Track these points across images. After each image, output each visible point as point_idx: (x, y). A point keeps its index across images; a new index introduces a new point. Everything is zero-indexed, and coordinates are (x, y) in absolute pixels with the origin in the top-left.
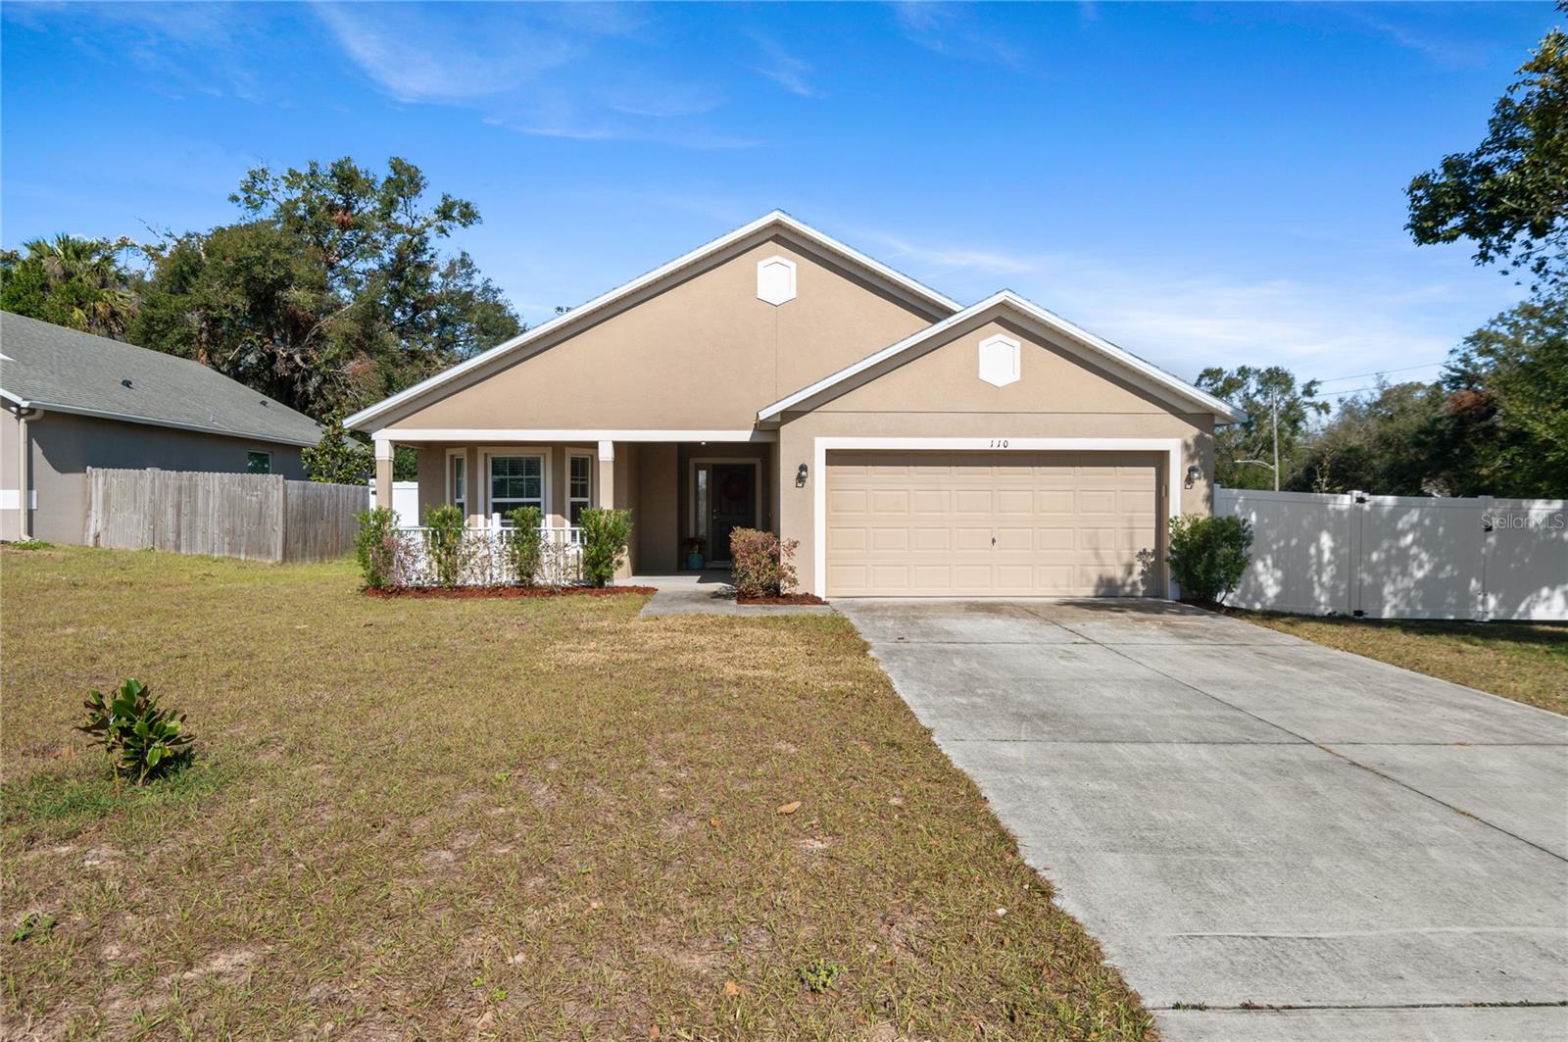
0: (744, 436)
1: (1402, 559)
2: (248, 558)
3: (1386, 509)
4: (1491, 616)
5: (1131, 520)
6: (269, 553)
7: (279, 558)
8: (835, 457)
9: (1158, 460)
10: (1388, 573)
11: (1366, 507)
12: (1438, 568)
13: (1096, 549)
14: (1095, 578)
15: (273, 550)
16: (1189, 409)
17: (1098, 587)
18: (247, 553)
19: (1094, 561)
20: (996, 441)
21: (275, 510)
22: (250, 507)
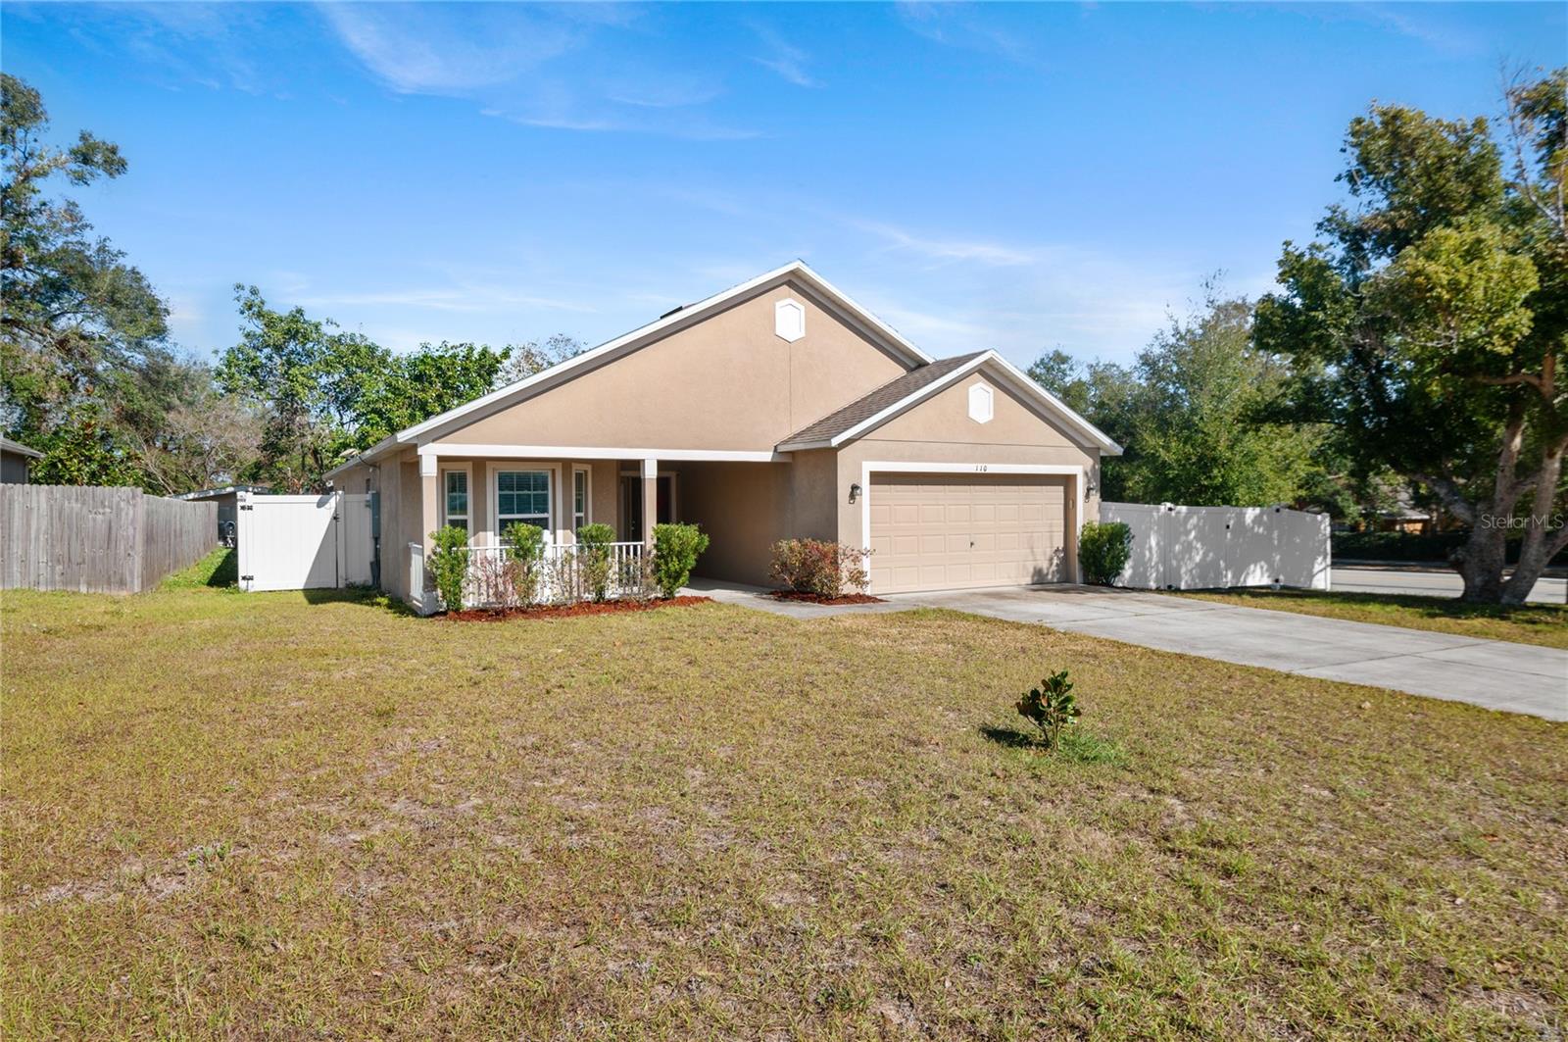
0: (766, 457)
1: (1189, 548)
2: (92, 591)
3: (1183, 515)
4: (1229, 585)
5: (1051, 526)
6: (122, 583)
7: (137, 589)
8: (878, 478)
9: (1067, 481)
10: (1183, 559)
11: (1173, 513)
12: (1205, 555)
13: (1032, 548)
14: (1031, 570)
15: (128, 579)
16: (1087, 445)
17: (1033, 577)
18: (89, 585)
19: (1031, 558)
20: (979, 465)
21: (131, 531)
22: (94, 528)
